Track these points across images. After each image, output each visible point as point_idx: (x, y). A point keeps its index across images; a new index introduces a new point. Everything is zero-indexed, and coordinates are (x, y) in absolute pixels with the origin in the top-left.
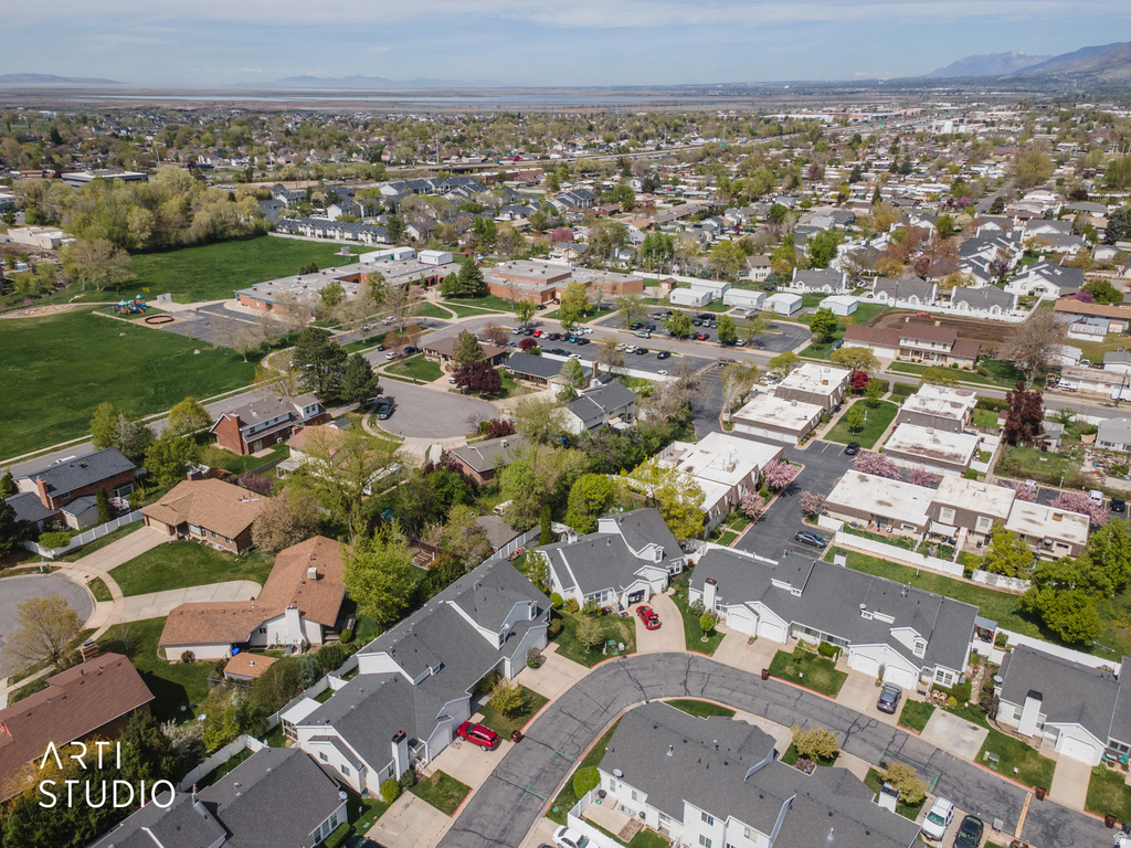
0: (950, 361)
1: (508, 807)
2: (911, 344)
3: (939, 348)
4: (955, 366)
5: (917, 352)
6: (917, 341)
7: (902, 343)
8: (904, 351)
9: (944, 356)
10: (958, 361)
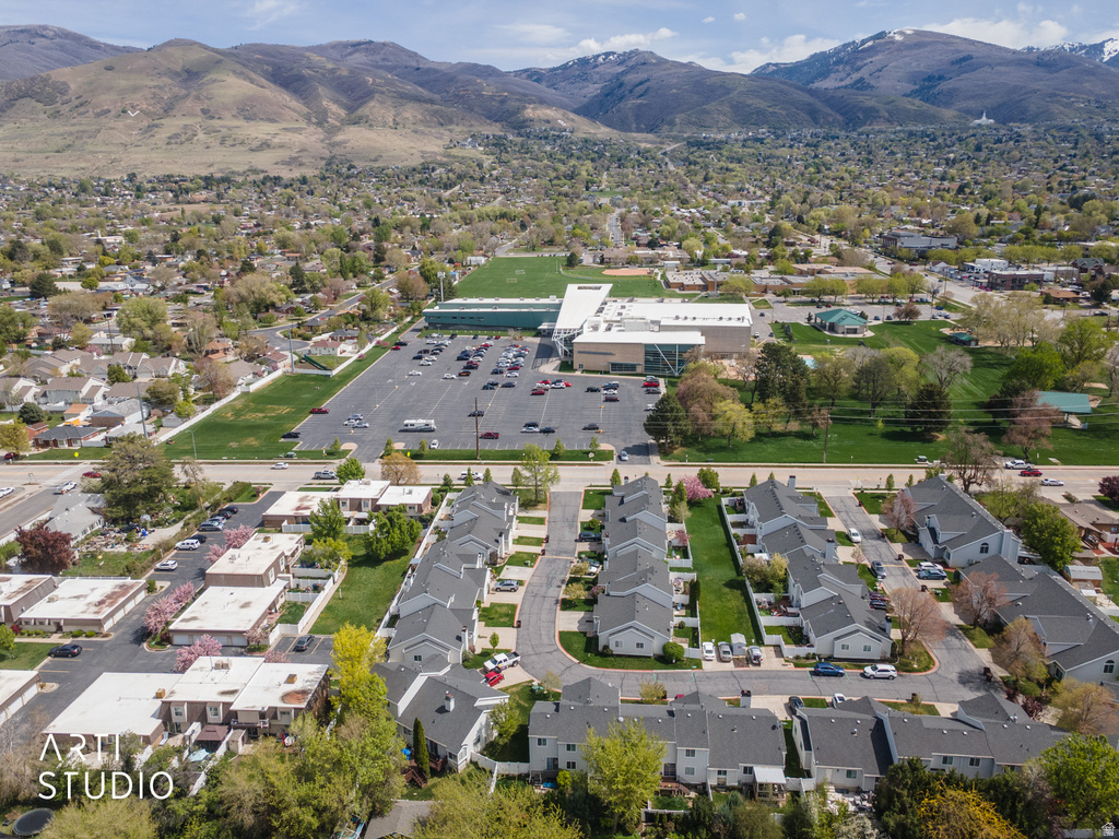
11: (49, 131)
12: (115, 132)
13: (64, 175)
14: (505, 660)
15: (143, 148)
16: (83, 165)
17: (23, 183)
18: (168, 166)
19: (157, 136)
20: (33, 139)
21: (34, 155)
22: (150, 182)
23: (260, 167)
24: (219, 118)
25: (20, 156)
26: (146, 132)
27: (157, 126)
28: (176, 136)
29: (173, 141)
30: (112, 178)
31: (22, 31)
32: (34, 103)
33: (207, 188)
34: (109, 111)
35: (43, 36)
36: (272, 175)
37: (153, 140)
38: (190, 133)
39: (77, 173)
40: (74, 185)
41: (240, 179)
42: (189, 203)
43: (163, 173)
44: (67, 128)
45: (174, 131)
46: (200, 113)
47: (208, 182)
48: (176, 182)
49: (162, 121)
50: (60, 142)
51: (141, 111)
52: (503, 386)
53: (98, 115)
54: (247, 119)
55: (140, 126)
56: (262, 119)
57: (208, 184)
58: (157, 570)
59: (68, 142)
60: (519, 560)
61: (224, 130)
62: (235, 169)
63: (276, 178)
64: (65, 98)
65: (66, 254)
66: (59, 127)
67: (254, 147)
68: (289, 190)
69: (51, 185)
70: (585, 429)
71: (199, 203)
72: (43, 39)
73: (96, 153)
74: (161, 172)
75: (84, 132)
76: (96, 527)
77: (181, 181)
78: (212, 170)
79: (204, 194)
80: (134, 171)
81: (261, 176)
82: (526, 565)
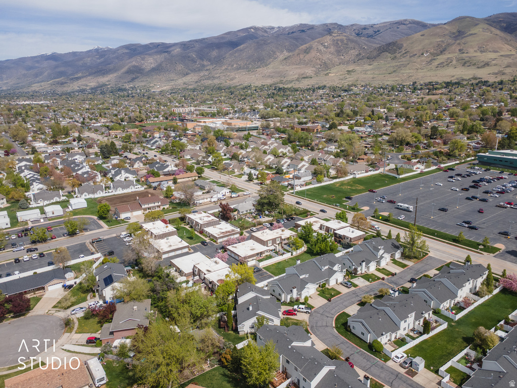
0: (162, 207)
1: (381, 370)
2: (147, 206)
3: (157, 204)
4: (164, 209)
5: (149, 209)
6: (148, 204)
7: (143, 207)
8: (145, 209)
9: (159, 206)
10: (164, 207)
11: (389, 65)
12: (415, 64)
13: (388, 83)
14: (303, 309)
15: (425, 70)
16: (397, 79)
17: (372, 87)
18: (432, 78)
19: (433, 64)
20: (382, 69)
21: (380, 76)
22: (421, 85)
23: (479, 76)
24: (467, 53)
25: (375, 76)
26: (429, 62)
27: (434, 60)
28: (442, 63)
29: (439, 66)
30: (405, 84)
31: (396, 23)
32: (388, 54)
33: (446, 88)
34: (416, 54)
35: (404, 24)
36: (483, 80)
37: (430, 66)
38: (449, 61)
39: (393, 82)
40: (390, 88)
41: (465, 83)
42: (434, 95)
43: (428, 81)
44: (396, 64)
45: (441, 61)
46: (458, 51)
47: (448, 84)
48: (433, 85)
49: (438, 57)
50: (392, 69)
51: (430, 53)
52: (480, 200)
53: (411, 57)
54: (482, 52)
55: (427, 60)
56: (490, 51)
57: (447, 86)
58: (251, 230)
59: (395, 69)
60: (367, 277)
61: (466, 59)
62: (465, 78)
63: (485, 82)
64: (400, 50)
65: (359, 115)
66: (394, 63)
67: (480, 66)
68: (489, 88)
69: (381, 88)
70: (499, 233)
71: (438, 94)
72: (403, 26)
73: (404, 73)
74: (427, 80)
75: (402, 65)
76: (252, 211)
77: (436, 84)
78: (453, 79)
79: (444, 90)
80: (417, 81)
81: (477, 81)
82: (369, 281)
